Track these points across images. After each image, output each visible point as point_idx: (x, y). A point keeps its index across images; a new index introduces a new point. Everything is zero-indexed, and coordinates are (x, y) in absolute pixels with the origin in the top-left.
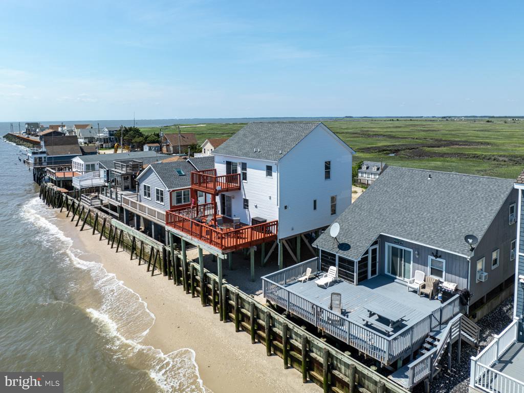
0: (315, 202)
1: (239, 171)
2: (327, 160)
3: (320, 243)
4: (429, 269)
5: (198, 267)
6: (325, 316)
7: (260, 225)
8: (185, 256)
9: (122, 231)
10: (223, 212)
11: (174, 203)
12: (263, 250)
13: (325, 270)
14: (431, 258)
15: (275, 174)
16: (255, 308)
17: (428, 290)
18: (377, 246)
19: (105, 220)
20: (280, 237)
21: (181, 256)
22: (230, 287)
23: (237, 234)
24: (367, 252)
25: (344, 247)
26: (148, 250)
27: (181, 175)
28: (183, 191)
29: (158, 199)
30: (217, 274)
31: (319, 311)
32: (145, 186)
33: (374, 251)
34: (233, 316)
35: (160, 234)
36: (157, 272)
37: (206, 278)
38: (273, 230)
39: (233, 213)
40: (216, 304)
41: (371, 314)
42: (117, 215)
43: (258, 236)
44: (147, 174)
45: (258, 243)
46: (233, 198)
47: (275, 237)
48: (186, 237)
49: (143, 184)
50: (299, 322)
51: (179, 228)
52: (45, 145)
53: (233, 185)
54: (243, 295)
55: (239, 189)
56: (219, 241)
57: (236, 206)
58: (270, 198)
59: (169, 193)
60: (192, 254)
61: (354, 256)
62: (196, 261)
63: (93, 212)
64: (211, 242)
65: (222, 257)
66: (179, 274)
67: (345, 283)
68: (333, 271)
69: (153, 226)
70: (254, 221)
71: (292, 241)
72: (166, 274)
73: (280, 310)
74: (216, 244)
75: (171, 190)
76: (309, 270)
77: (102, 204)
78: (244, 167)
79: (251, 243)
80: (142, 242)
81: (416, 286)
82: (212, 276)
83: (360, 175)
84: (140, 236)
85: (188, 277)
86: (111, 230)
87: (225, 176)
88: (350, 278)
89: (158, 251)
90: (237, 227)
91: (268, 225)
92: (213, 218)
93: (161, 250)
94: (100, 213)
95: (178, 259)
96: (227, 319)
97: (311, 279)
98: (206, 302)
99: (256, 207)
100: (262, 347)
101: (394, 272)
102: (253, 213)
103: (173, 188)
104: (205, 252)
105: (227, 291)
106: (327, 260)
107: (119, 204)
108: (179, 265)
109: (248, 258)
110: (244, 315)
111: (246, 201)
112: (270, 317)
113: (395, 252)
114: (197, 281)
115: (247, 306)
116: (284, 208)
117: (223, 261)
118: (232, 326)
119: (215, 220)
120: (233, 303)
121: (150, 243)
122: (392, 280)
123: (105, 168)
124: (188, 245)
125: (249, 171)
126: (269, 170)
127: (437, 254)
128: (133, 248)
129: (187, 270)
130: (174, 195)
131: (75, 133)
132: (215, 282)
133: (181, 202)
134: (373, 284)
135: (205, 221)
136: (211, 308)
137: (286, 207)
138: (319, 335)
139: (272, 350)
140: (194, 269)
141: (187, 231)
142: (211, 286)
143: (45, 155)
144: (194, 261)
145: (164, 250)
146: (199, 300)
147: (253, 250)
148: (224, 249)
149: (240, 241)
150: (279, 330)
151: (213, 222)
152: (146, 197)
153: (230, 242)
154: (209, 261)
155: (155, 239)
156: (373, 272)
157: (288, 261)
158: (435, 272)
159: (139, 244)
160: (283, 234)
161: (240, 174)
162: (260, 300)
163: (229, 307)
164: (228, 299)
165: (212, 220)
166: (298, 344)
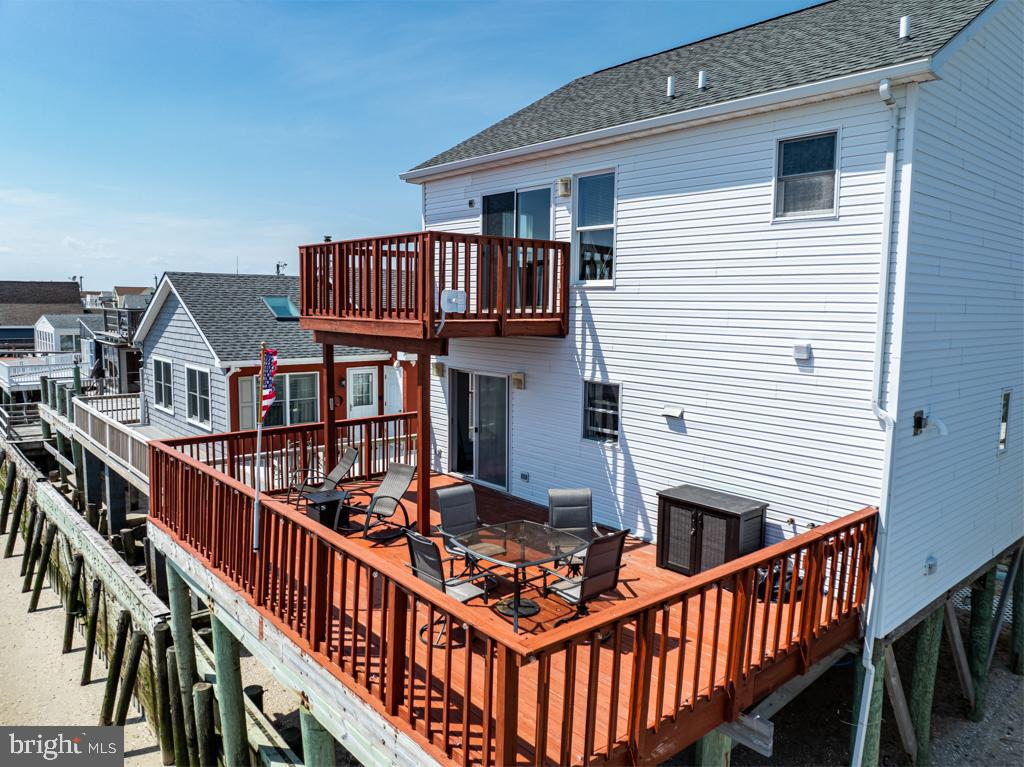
10: (463, 460)
27: (287, 317)
28: (287, 375)
29: (193, 412)
32: (157, 363)
39: (517, 463)
42: (73, 469)
44: (164, 316)
46: (521, 384)
49: (154, 357)
55: (560, 328)
58: (806, 360)
59: (225, 379)
63: (9, 457)
75: (236, 365)
77: (49, 434)
78: (596, 196)
87: (474, 239)
89: (145, 638)
92: (414, 487)
93: (153, 637)
94: (19, 462)
99: (677, 423)
103: (245, 359)
111: (604, 395)
116: (912, 423)
123: (91, 337)
130: (250, 389)
133: (281, 421)
135: (365, 501)
137: (919, 422)
151: (412, 508)
152: (161, 407)
161: (565, 247)
165: (408, 495)
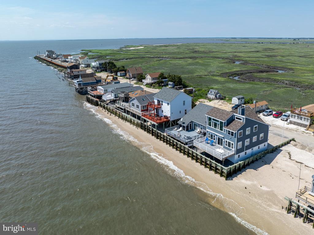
0: (180, 111)
1: (161, 103)
2: (184, 100)
3: (179, 122)
4: (200, 128)
5: (151, 127)
6: (176, 136)
7: (166, 117)
8: (147, 124)
9: (126, 117)
10: (157, 113)
11: (142, 109)
12: (167, 123)
13: (180, 128)
14: (201, 126)
15: (169, 105)
16: (164, 136)
17: (199, 133)
18: (191, 123)
19: (120, 113)
20: (171, 120)
21: (146, 124)
22: (158, 131)
23: (160, 120)
24: (188, 124)
25: (184, 123)
26: (136, 122)
27: (144, 100)
28: (145, 106)
29: (137, 107)
30: (155, 128)
31: (175, 135)
33: (190, 124)
34: (159, 138)
35: (139, 118)
36: (139, 128)
37: (153, 130)
38: (169, 118)
39: (159, 113)
40: (155, 135)
41: (185, 136)
42: (123, 111)
43: (165, 120)
45: (165, 122)
46: (159, 110)
47: (169, 120)
48: (147, 119)
49: (132, 102)
50: (172, 137)
51: (145, 117)
52: (81, 78)
53: (159, 106)
54: (161, 133)
55: (161, 107)
56: (156, 121)
57: (160, 112)
58: (168, 111)
59: (140, 106)
60: (149, 124)
61: (185, 125)
62: (150, 125)
63: (114, 109)
64: (154, 121)
65: (157, 125)
66: (145, 129)
67: (184, 131)
68: (181, 128)
69: (137, 116)
70: (165, 116)
71: (174, 121)
72: (141, 129)
73: (169, 136)
74: (155, 122)
76: (176, 128)
77: (116, 107)
78: (162, 102)
79: (163, 122)
80: (134, 120)
81: (197, 132)
82: (154, 129)
83: (208, 95)
84: (133, 118)
85: (148, 129)
86: (122, 116)
87: (157, 104)
88: (184, 130)
89: (139, 123)
90: (160, 118)
91: (168, 117)
93: (140, 122)
94: (117, 110)
95: (145, 125)
96: (158, 138)
97: (176, 130)
98: (153, 135)
99: (165, 112)
100: (165, 143)
101: (195, 129)
102: (164, 114)
103: (142, 105)
104: (152, 123)
105: (158, 132)
106: (181, 126)
107: (124, 108)
108: (145, 126)
109: (163, 125)
110: (162, 137)
111: (162, 111)
112: (167, 137)
113: (195, 125)
114: (150, 130)
115: (162, 135)
116: (172, 113)
117: (157, 126)
118: (159, 140)
119: (155, 115)
120: (159, 135)
121: (136, 120)
122: (194, 130)
123: (114, 93)
124: (148, 121)
125: (163, 103)
126: (168, 104)
127: (202, 125)
128: (130, 122)
129: (148, 128)
130: (142, 107)
131: (79, 62)
132: (155, 130)
133: (144, 109)
134: (189, 131)
136: (154, 136)
138: (175, 140)
139: (167, 143)
140: (150, 127)
141: (148, 118)
142: (154, 131)
143: (82, 82)
144: (149, 125)
145: (141, 123)
146: (151, 135)
147: (164, 123)
148: (157, 123)
149: (161, 121)
150: (168, 140)
152: (132, 106)
153: (159, 121)
154: (153, 126)
155: (137, 119)
156: (190, 129)
157: (173, 125)
158: (201, 129)
159: (133, 121)
160: (171, 119)
162: (165, 134)
163: (158, 136)
164: (158, 134)
166: (171, 142)
